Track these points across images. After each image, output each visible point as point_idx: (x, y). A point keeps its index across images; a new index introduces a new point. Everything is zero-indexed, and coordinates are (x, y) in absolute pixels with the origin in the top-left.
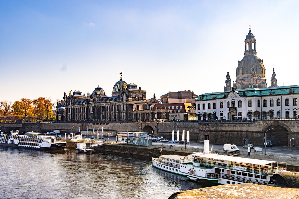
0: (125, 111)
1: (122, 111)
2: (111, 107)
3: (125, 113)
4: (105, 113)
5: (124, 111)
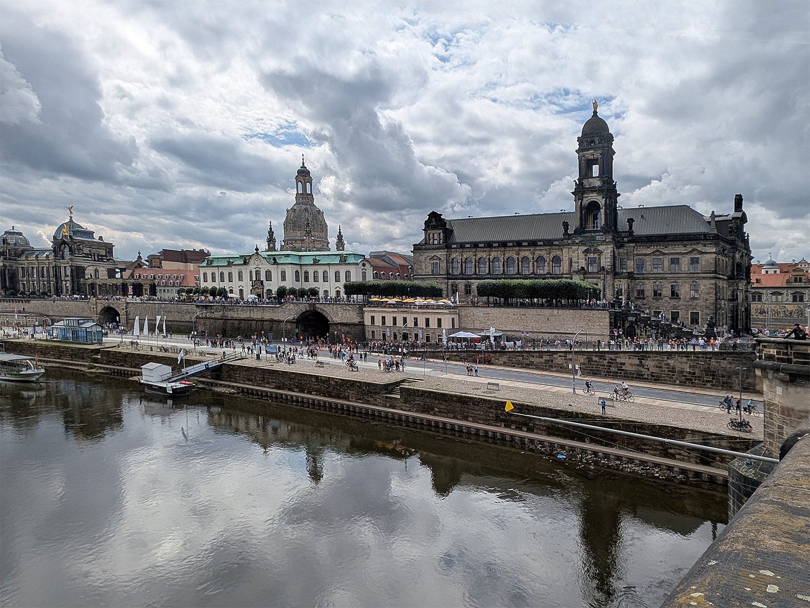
0: (69, 278)
1: (63, 279)
2: (40, 269)
3: (69, 283)
4: (28, 281)
5: (66, 279)
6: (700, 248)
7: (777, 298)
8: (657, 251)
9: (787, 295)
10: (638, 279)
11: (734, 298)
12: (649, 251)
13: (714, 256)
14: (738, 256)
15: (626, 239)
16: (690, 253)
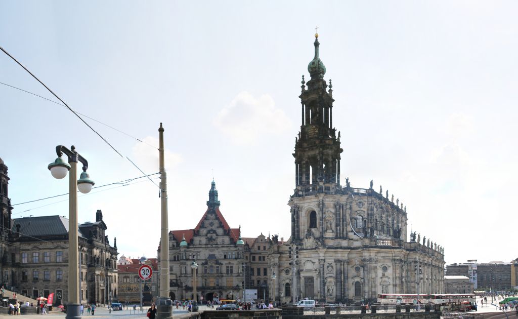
8: (35, 247)
10: (23, 267)
12: (29, 247)
15: (15, 239)
16: (56, 248)
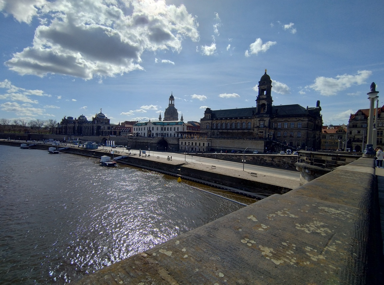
0: (96, 129)
1: (94, 129)
2: (89, 127)
3: (96, 131)
6: (302, 119)
7: (332, 138)
8: (286, 120)
9: (336, 136)
10: (278, 130)
11: (314, 137)
12: (283, 120)
13: (307, 122)
14: (317, 122)
16: (298, 121)
